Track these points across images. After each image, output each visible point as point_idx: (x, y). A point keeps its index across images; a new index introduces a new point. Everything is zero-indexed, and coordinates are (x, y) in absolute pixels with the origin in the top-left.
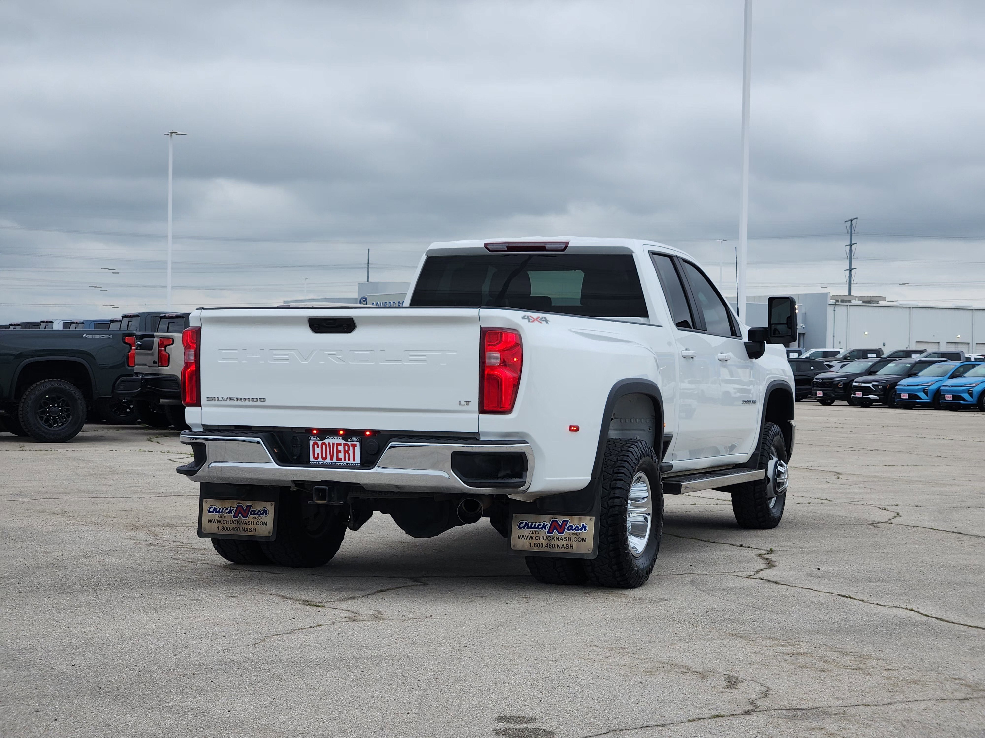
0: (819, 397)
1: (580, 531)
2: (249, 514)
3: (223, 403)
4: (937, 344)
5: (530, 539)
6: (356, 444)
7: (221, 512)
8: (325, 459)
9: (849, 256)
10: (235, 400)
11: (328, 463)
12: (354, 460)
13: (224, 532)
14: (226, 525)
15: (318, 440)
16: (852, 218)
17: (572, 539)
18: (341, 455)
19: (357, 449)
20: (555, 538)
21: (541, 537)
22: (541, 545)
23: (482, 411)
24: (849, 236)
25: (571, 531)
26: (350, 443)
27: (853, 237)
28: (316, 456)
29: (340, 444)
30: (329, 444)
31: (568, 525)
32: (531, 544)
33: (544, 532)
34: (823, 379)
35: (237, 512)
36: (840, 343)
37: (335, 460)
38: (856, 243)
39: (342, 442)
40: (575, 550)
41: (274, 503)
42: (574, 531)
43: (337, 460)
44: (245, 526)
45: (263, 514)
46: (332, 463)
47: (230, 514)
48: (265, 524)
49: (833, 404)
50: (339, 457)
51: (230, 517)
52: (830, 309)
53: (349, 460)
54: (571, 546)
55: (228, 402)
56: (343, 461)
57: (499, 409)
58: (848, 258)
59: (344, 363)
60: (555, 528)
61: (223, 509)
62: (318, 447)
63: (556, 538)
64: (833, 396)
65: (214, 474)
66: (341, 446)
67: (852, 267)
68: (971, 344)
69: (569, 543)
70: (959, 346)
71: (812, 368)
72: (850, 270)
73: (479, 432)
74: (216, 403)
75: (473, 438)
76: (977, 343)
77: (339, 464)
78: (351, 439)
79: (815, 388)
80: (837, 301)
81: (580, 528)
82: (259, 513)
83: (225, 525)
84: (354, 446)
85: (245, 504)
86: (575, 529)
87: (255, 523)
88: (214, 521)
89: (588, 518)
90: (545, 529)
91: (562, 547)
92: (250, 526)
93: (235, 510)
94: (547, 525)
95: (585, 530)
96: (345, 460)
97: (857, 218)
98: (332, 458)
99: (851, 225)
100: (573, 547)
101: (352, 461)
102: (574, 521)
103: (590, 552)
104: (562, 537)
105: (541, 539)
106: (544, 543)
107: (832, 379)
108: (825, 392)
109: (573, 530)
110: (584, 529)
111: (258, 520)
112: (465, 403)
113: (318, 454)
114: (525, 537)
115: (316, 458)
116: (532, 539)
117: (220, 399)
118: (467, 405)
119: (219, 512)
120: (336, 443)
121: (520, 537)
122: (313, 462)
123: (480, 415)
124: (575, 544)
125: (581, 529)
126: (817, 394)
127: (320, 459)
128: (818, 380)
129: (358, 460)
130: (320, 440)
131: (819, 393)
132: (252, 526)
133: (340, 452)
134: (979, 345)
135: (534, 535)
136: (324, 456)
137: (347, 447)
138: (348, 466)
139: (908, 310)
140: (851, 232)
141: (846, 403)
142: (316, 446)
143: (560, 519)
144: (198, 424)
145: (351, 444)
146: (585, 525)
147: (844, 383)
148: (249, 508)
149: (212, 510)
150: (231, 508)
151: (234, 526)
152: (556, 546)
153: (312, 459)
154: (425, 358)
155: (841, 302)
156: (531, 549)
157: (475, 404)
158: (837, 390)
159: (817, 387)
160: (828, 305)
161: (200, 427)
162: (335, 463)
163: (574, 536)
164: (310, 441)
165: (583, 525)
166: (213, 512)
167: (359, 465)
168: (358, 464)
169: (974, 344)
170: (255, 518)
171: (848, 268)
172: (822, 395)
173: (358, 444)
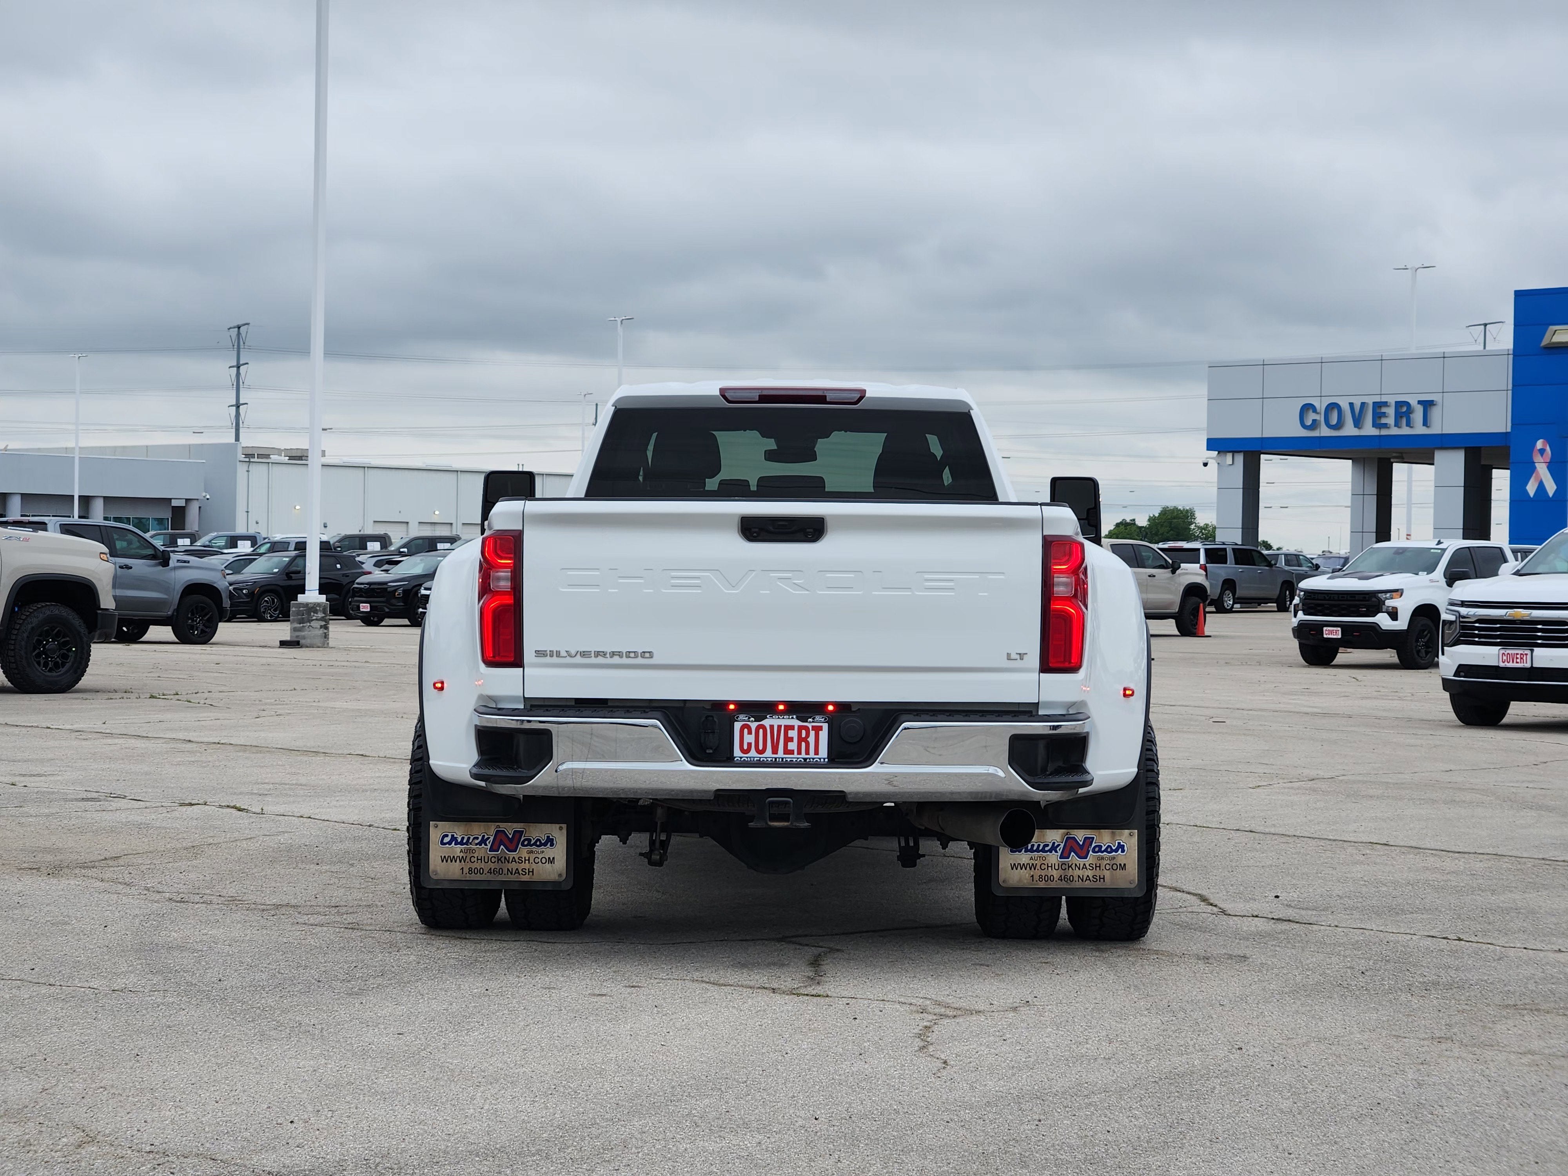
0: (363, 612)
1: (1114, 853)
2: (520, 846)
3: (569, 660)
4: (405, 525)
5: (1031, 869)
6: (822, 727)
7: (466, 844)
8: (763, 751)
9: (235, 384)
10: (593, 655)
11: (769, 759)
12: (816, 753)
13: (473, 877)
14: (478, 865)
15: (752, 721)
16: (240, 323)
17: (1103, 867)
18: (793, 746)
19: (824, 735)
20: (1073, 866)
21: (1050, 865)
22: (1050, 878)
23: (1045, 668)
24: (235, 352)
25: (1100, 854)
26: (810, 725)
27: (241, 353)
28: (745, 747)
29: (792, 728)
30: (772, 727)
31: (1093, 845)
32: (1033, 876)
33: (1053, 858)
34: (370, 584)
35: (497, 843)
36: (257, 523)
37: (781, 753)
38: (247, 364)
39: (796, 723)
40: (1108, 884)
41: (564, 826)
42: (1105, 853)
43: (784, 754)
44: (514, 866)
45: (545, 844)
46: (776, 759)
47: (483, 845)
48: (551, 861)
49: (381, 624)
50: (789, 748)
51: (483, 851)
52: (242, 469)
53: (807, 753)
54: (1102, 877)
55: (579, 660)
56: (796, 755)
57: (1067, 665)
58: (235, 386)
59: (807, 592)
60: (1072, 850)
61: (469, 838)
62: (750, 733)
63: (1076, 865)
64: (387, 610)
65: (569, 783)
66: (794, 729)
67: (241, 402)
68: (454, 525)
69: (1098, 873)
70: (438, 528)
71: (338, 566)
72: (238, 406)
73: (1038, 703)
74: (555, 660)
75: (1027, 711)
76: (463, 524)
77: (789, 760)
78: (813, 719)
79: (356, 599)
80: (253, 456)
81: (1114, 848)
82: (538, 843)
83: (474, 866)
84: (817, 729)
85: (510, 828)
86: (1106, 850)
87: (532, 860)
88: (453, 859)
89: (1127, 832)
90: (1056, 852)
91: (1086, 880)
92: (523, 866)
93: (492, 838)
94: (1059, 845)
95: (1123, 851)
96: (799, 753)
97: (248, 324)
98: (775, 750)
99: (239, 334)
100: (1104, 878)
101: (812, 754)
102: (1104, 838)
103: (1132, 886)
104: (1084, 864)
105: (1050, 868)
106: (1056, 874)
107: (386, 583)
108: (373, 604)
109: (1103, 852)
110: (1120, 850)
111: (537, 855)
112: (1018, 657)
113: (749, 744)
114: (1023, 866)
115: (748, 751)
116: (1035, 869)
117: (563, 654)
118: (1021, 659)
119: (461, 843)
120: (785, 726)
121: (1014, 867)
122: (741, 758)
123: (1041, 674)
124: (1107, 874)
125: (1116, 850)
126: (361, 607)
127: (753, 753)
128: (362, 586)
129: (823, 752)
130: (755, 721)
131: (364, 606)
132: (526, 866)
133: (791, 739)
134: (466, 527)
135: (1038, 863)
136: (761, 747)
137: (804, 733)
138: (806, 764)
139: (361, 471)
140: (238, 345)
141: (406, 622)
142: (746, 731)
143: (1080, 835)
144: (519, 697)
145: (812, 726)
146: (1122, 843)
147: (404, 591)
148: (517, 835)
149: (446, 840)
150: (484, 836)
151: (493, 866)
152: (1076, 879)
153: (737, 753)
154: (953, 584)
155: (258, 458)
156: (1035, 885)
157: (1034, 658)
158: (394, 601)
159: (361, 596)
160: (238, 463)
161: (519, 702)
162: (782, 759)
163: (1106, 862)
164: (736, 723)
165: (1119, 843)
166: (450, 843)
167: (826, 760)
168: (824, 759)
169: (460, 525)
170: (532, 852)
171: (234, 403)
172: (369, 610)
173: (825, 726)
